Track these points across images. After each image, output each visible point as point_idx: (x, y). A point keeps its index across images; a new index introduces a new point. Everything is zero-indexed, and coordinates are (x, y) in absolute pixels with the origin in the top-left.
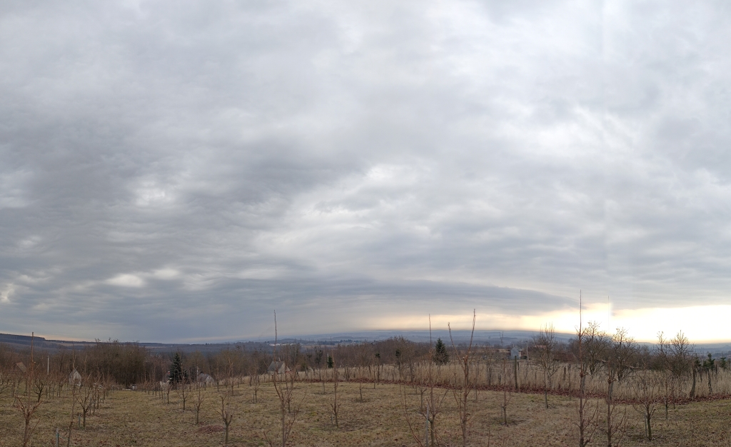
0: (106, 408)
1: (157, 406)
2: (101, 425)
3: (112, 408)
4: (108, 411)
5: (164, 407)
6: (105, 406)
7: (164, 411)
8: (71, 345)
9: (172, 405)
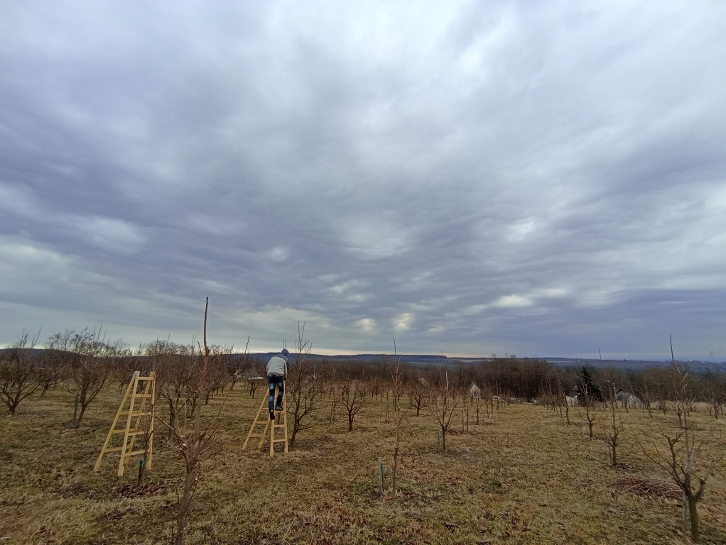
0: (488, 424)
1: (552, 427)
2: (467, 449)
3: (495, 425)
4: (488, 429)
5: (561, 429)
6: (489, 421)
7: (560, 434)
8: (471, 361)
9: (572, 428)
